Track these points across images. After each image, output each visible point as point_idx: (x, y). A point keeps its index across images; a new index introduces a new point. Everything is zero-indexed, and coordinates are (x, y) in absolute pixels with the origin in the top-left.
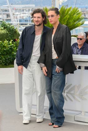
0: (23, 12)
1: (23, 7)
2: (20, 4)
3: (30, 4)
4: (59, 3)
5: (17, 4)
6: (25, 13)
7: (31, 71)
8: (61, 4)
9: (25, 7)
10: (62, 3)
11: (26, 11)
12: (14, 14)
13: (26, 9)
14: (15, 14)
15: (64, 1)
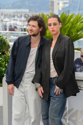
0: (13, 18)
1: (14, 13)
2: (10, 8)
3: (22, 9)
4: (59, 8)
5: (7, 8)
6: (17, 20)
7: (23, 91)
8: (60, 9)
9: (17, 12)
10: (63, 9)
11: (18, 17)
12: (2, 21)
13: (17, 15)
14: (4, 20)
15: (64, 6)
